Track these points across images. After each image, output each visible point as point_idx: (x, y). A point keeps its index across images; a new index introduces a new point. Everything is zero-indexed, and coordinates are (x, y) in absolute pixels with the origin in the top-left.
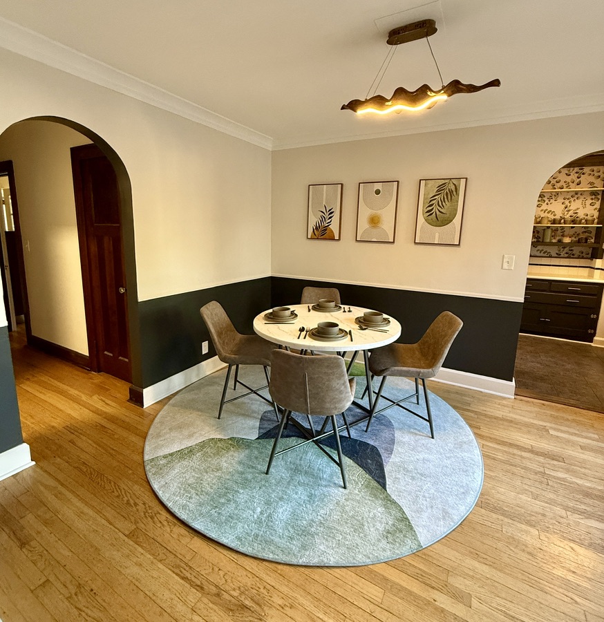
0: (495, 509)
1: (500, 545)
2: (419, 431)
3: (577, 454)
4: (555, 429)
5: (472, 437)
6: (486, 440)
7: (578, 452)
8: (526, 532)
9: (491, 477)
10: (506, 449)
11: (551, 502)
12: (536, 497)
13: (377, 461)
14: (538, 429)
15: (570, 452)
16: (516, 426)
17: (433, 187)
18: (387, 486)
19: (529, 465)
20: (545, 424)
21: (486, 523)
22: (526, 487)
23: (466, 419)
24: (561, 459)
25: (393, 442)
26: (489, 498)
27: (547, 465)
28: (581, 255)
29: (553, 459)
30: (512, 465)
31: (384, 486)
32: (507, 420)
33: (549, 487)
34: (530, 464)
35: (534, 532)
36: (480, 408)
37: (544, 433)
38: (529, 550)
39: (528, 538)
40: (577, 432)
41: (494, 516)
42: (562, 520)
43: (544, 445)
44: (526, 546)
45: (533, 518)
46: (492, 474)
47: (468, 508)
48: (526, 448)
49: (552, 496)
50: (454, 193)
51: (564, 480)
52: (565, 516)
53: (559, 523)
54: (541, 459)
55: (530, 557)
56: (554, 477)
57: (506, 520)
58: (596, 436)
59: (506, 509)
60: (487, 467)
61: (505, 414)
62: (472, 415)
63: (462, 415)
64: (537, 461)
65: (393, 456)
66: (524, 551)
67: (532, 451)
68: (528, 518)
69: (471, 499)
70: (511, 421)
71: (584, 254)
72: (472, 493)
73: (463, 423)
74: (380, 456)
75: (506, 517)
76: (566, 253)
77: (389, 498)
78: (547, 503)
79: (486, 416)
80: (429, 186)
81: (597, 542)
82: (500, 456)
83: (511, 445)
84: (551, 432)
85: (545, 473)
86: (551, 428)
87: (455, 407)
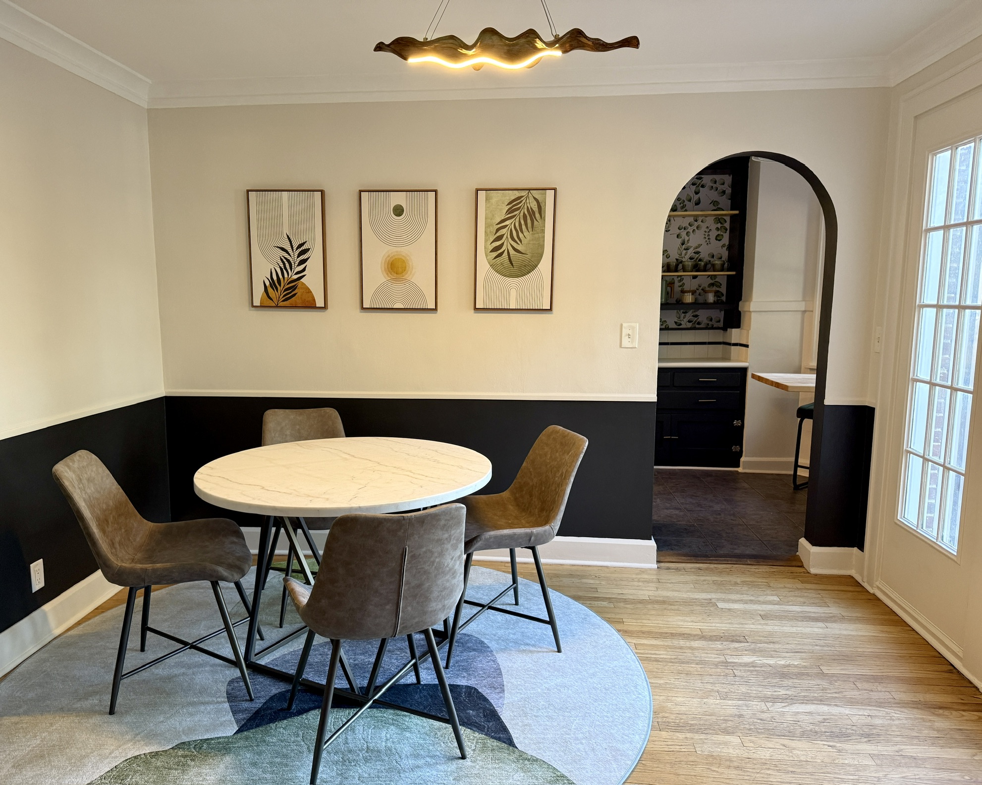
0: (678, 727)
1: (699, 769)
2: (534, 646)
3: (760, 627)
4: (724, 600)
5: (616, 636)
6: (638, 637)
7: (760, 624)
8: (726, 744)
9: (659, 686)
10: (668, 642)
11: (746, 697)
12: (725, 697)
13: (485, 709)
14: (702, 605)
15: (752, 626)
16: (673, 607)
17: (500, 204)
18: (515, 741)
19: (703, 656)
20: (708, 596)
21: (673, 748)
22: (709, 686)
23: (599, 612)
24: (742, 639)
25: (498, 672)
26: (666, 715)
27: (728, 652)
28: (710, 323)
29: (733, 641)
30: (683, 663)
31: (510, 742)
32: (657, 602)
33: (737, 679)
34: (706, 655)
35: (734, 740)
36: (615, 592)
37: (712, 609)
38: (736, 764)
39: (731, 751)
40: (752, 598)
41: (681, 736)
42: (764, 716)
43: (717, 625)
44: (731, 761)
45: (730, 724)
46: (662, 682)
47: (643, 737)
48: (695, 635)
49: (743, 689)
50: (537, 215)
51: (753, 665)
52: (765, 708)
53: (761, 720)
54: (718, 645)
55: (740, 772)
56: (741, 665)
57: (697, 736)
58: (776, 598)
59: (692, 722)
60: (650, 673)
61: (651, 593)
62: (605, 604)
63: (591, 608)
64: (713, 649)
65: (506, 694)
66: (729, 767)
67: (702, 637)
68: (724, 725)
69: (643, 724)
70: (664, 602)
71: (713, 322)
72: (643, 714)
73: (596, 619)
74: (486, 700)
75: (697, 733)
76: (689, 321)
77: (525, 756)
78: (740, 699)
79: (625, 601)
80: (494, 201)
81: (809, 729)
82: (663, 654)
83: (673, 635)
84: (721, 605)
85: (727, 662)
86: (718, 600)
87: (576, 598)
